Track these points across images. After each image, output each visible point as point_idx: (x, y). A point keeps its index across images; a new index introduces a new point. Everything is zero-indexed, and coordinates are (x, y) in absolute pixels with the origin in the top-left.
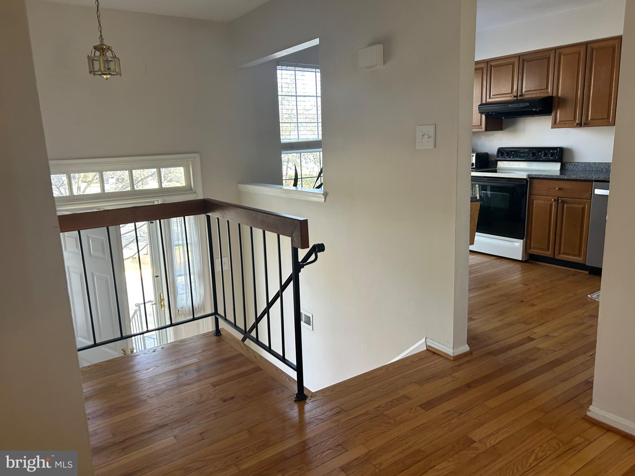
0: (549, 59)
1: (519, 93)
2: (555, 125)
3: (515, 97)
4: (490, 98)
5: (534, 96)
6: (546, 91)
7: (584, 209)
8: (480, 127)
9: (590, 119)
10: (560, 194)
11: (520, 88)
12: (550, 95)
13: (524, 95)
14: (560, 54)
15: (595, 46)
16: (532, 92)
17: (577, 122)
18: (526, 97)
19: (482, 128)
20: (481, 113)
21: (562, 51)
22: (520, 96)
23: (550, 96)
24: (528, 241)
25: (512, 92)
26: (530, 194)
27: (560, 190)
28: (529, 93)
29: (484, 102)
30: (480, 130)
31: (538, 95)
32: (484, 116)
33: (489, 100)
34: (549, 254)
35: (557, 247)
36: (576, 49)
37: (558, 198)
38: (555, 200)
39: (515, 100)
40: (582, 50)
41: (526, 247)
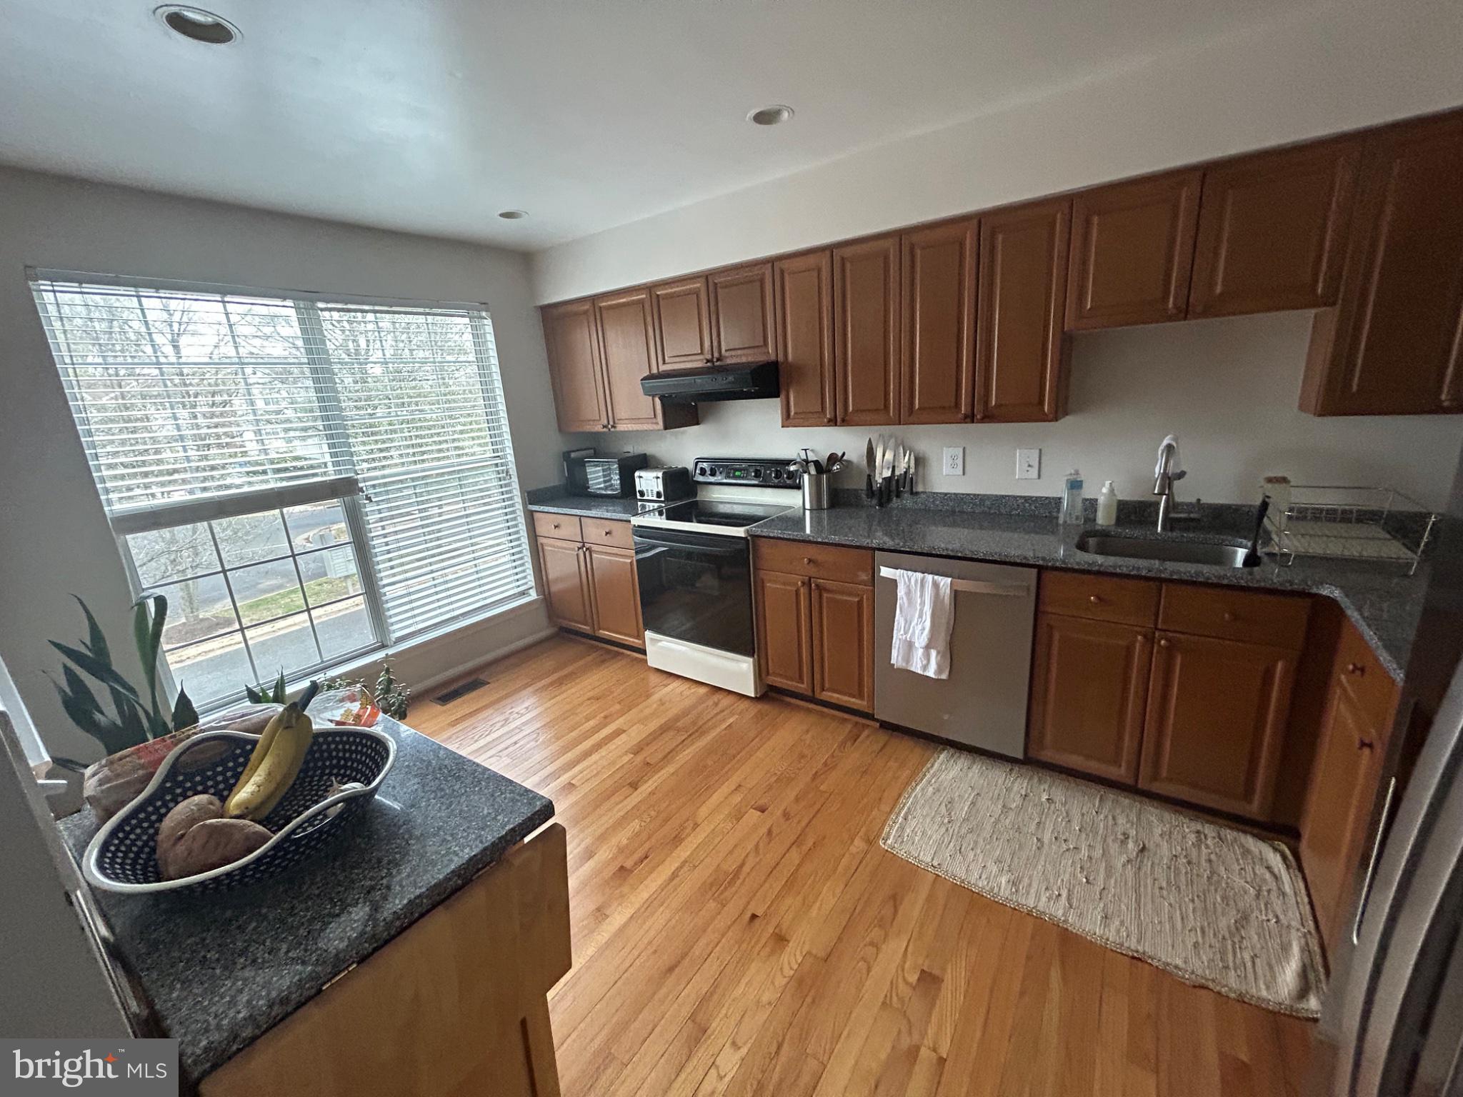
0: (762, 282)
1: (716, 355)
2: (789, 420)
3: (708, 361)
4: (664, 363)
5: (744, 360)
6: (763, 350)
7: (860, 603)
8: (654, 421)
9: (851, 409)
10: (812, 571)
11: (715, 344)
12: (773, 358)
13: (726, 357)
14: (782, 272)
15: (848, 252)
16: (739, 352)
17: (828, 416)
18: (729, 361)
19: (657, 423)
20: (653, 396)
21: (786, 265)
22: (718, 360)
23: (772, 362)
24: (763, 662)
25: (702, 353)
26: (755, 568)
27: (811, 564)
28: (733, 353)
29: (655, 371)
30: (656, 427)
31: (750, 359)
32: (658, 401)
33: (663, 368)
34: (803, 687)
35: (817, 676)
36: (811, 260)
37: (810, 578)
38: (803, 583)
39: (708, 368)
40: (824, 262)
41: (761, 673)
